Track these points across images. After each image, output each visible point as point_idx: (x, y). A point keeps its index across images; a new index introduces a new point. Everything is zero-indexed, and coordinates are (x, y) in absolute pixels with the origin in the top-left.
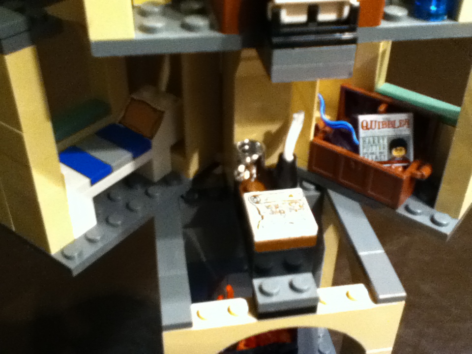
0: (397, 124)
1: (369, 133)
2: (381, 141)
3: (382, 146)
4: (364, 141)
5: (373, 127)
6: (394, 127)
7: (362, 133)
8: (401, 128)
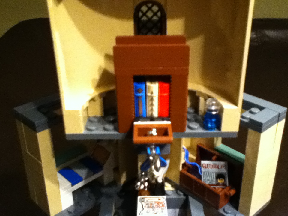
0: (220, 166)
1: (207, 170)
2: (212, 174)
3: (213, 177)
4: (204, 174)
5: (208, 167)
6: (219, 168)
7: (203, 170)
8: (222, 169)
